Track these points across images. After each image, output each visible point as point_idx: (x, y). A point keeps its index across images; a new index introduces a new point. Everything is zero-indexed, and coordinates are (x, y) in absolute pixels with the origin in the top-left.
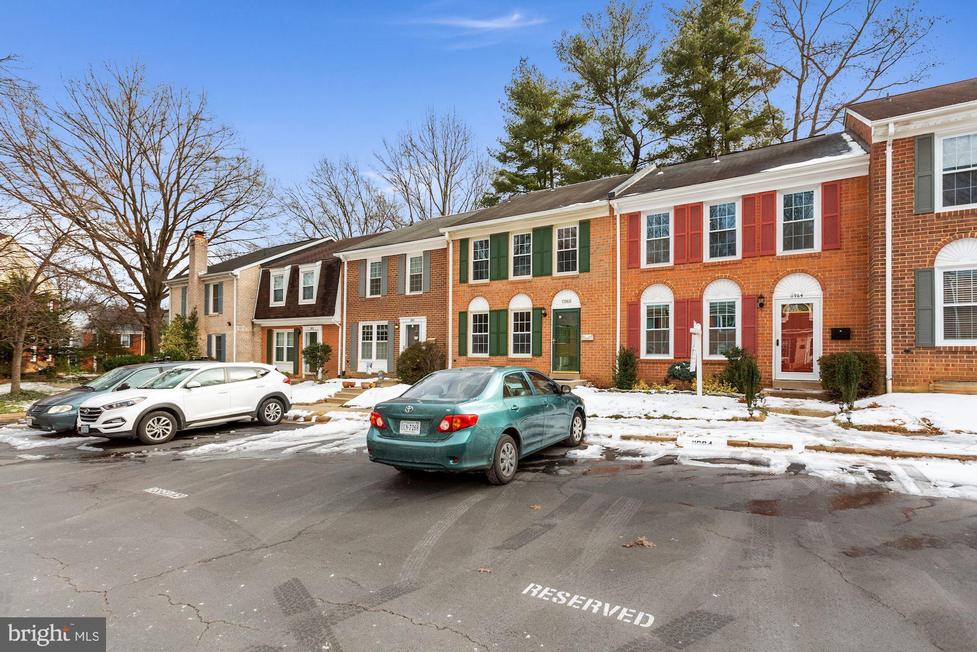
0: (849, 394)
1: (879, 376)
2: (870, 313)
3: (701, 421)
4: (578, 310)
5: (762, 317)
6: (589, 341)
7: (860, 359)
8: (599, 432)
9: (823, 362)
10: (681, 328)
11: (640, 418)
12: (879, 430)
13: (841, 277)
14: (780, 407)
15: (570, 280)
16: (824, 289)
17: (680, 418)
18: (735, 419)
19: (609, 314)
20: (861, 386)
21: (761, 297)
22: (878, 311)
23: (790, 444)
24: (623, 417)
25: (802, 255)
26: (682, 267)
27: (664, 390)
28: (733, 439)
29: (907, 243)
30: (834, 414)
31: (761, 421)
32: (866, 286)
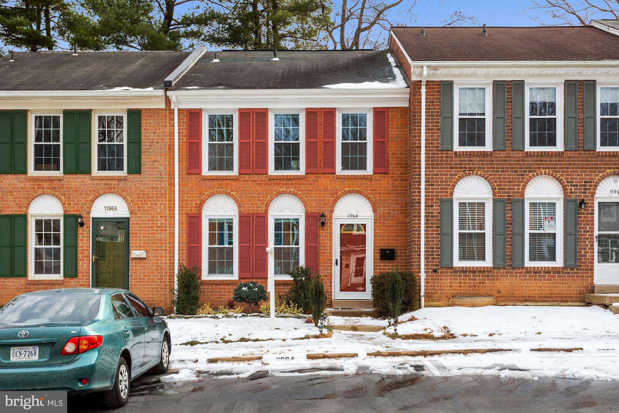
0: (395, 309)
1: (416, 293)
2: (409, 236)
3: (277, 341)
4: (126, 221)
5: (323, 236)
6: (140, 259)
7: (403, 279)
8: (183, 358)
9: (374, 280)
10: (246, 245)
11: (217, 342)
12: (416, 339)
13: (388, 200)
14: (342, 324)
15: (116, 182)
16: (375, 211)
17: (257, 340)
18: (307, 337)
19: (166, 227)
20: (404, 303)
21: (323, 216)
22: (415, 234)
23: (356, 352)
24: (199, 343)
25: (357, 176)
26: (247, 177)
27: (232, 313)
28: (311, 353)
29: (435, 175)
30: (384, 328)
31: (330, 337)
32: (406, 210)
